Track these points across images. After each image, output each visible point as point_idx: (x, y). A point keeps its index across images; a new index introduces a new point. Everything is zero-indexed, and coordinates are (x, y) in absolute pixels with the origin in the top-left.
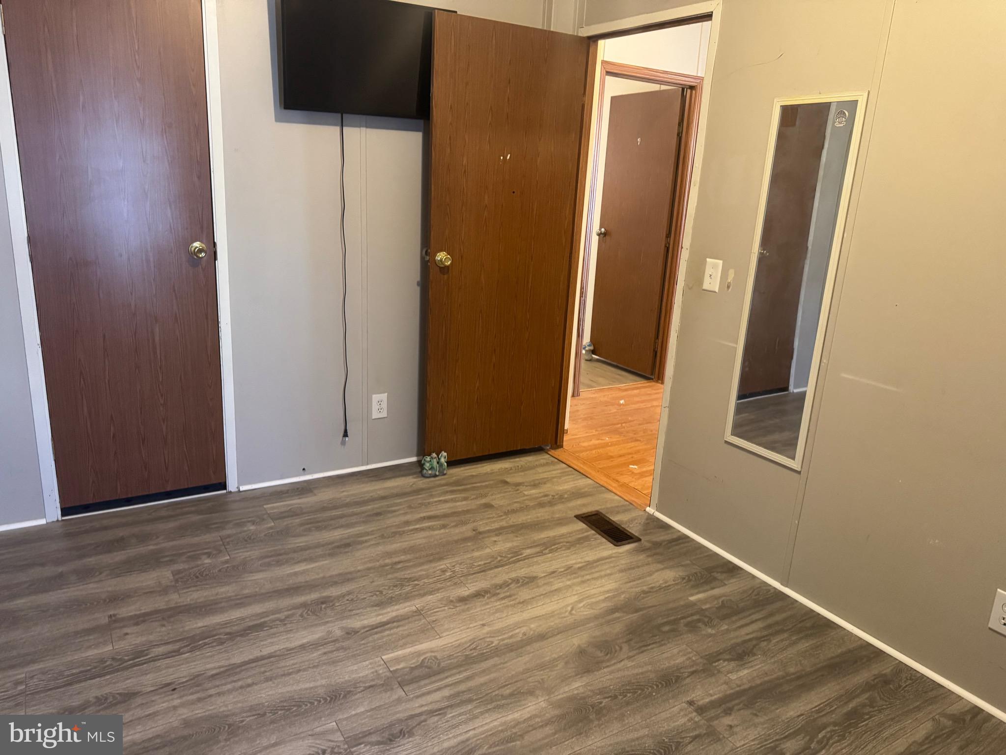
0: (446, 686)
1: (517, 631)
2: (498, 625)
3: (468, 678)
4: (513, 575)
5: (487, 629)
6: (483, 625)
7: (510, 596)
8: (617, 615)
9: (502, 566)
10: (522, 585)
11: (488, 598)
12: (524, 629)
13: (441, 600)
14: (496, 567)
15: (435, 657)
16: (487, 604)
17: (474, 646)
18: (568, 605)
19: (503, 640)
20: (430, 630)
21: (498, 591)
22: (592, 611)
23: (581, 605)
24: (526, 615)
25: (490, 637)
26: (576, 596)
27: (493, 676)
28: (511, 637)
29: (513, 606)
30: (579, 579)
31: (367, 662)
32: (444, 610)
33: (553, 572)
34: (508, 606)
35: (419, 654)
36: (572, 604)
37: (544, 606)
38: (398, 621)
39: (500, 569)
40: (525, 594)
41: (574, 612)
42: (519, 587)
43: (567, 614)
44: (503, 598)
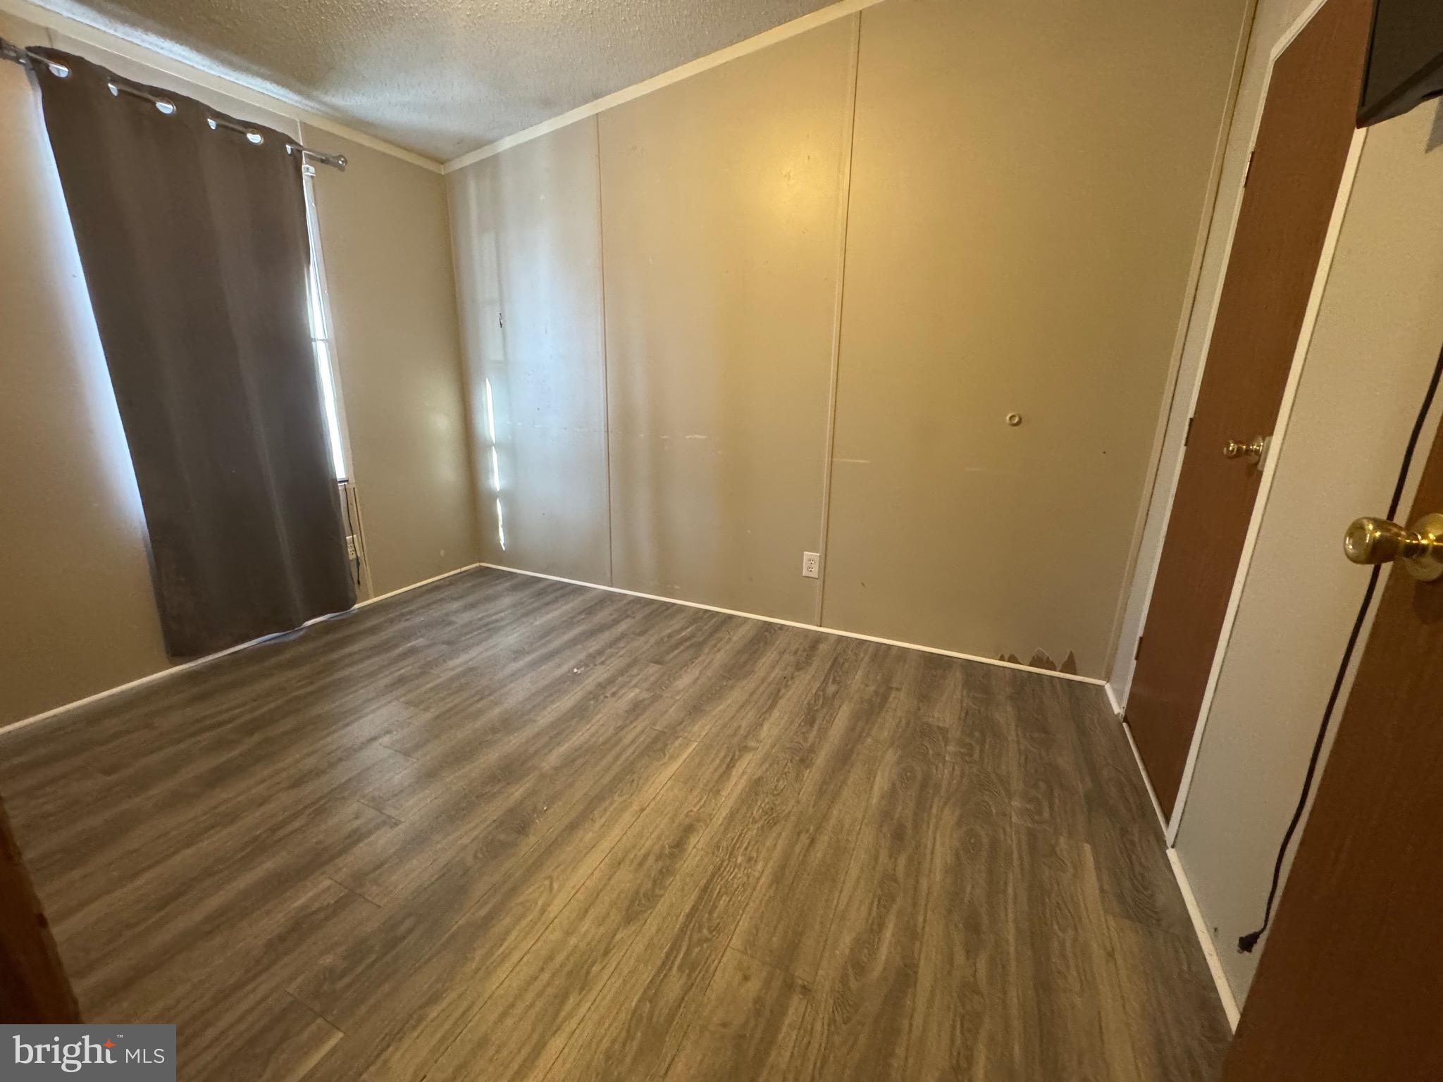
0: (629, 746)
1: (603, 820)
2: (627, 817)
3: (617, 758)
4: (662, 906)
5: (635, 807)
6: (643, 810)
7: (641, 864)
8: (483, 913)
9: (690, 916)
10: (637, 893)
11: (663, 847)
12: (597, 825)
13: (711, 817)
14: (694, 909)
15: (658, 761)
16: (659, 838)
17: (634, 784)
18: (559, 890)
19: (611, 804)
20: (688, 779)
21: (660, 864)
22: (521, 899)
23: (540, 903)
24: (605, 845)
25: (625, 801)
26: (552, 916)
27: (598, 768)
28: (605, 810)
29: (627, 852)
30: (560, 958)
31: (704, 734)
32: (695, 806)
33: (606, 953)
34: (634, 847)
35: (673, 758)
36: (555, 897)
37: (590, 871)
38: (721, 776)
39: (687, 909)
40: (625, 879)
41: (547, 883)
42: (640, 886)
43: (555, 874)
44: (646, 857)
